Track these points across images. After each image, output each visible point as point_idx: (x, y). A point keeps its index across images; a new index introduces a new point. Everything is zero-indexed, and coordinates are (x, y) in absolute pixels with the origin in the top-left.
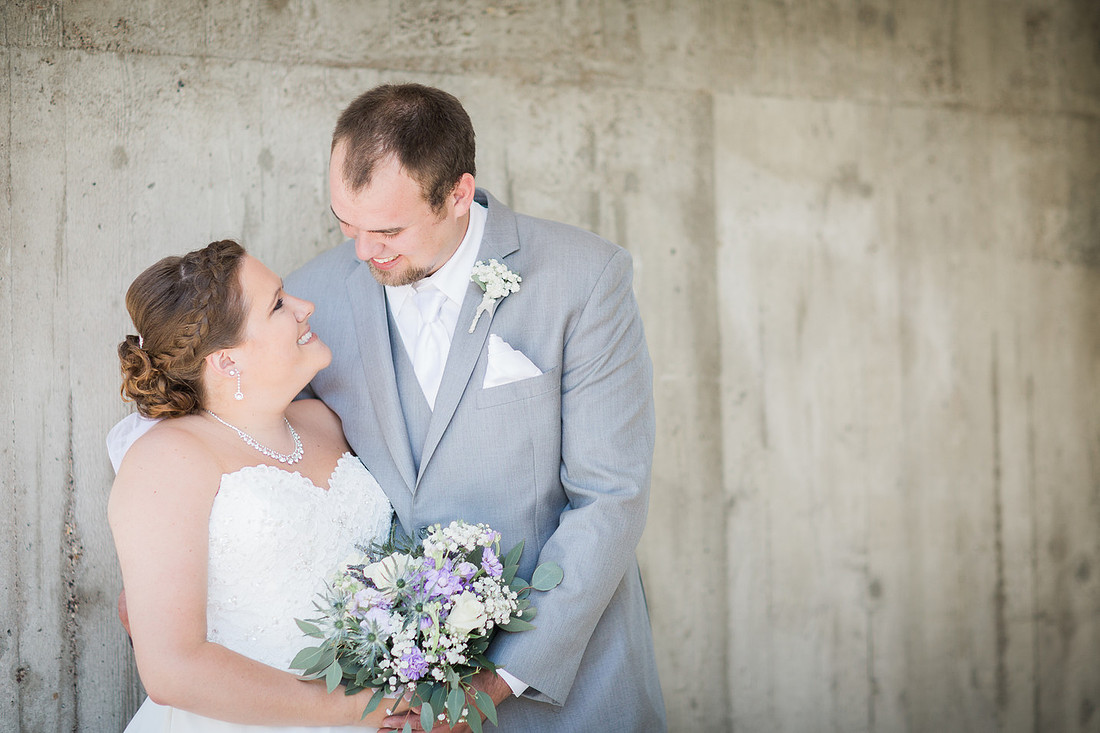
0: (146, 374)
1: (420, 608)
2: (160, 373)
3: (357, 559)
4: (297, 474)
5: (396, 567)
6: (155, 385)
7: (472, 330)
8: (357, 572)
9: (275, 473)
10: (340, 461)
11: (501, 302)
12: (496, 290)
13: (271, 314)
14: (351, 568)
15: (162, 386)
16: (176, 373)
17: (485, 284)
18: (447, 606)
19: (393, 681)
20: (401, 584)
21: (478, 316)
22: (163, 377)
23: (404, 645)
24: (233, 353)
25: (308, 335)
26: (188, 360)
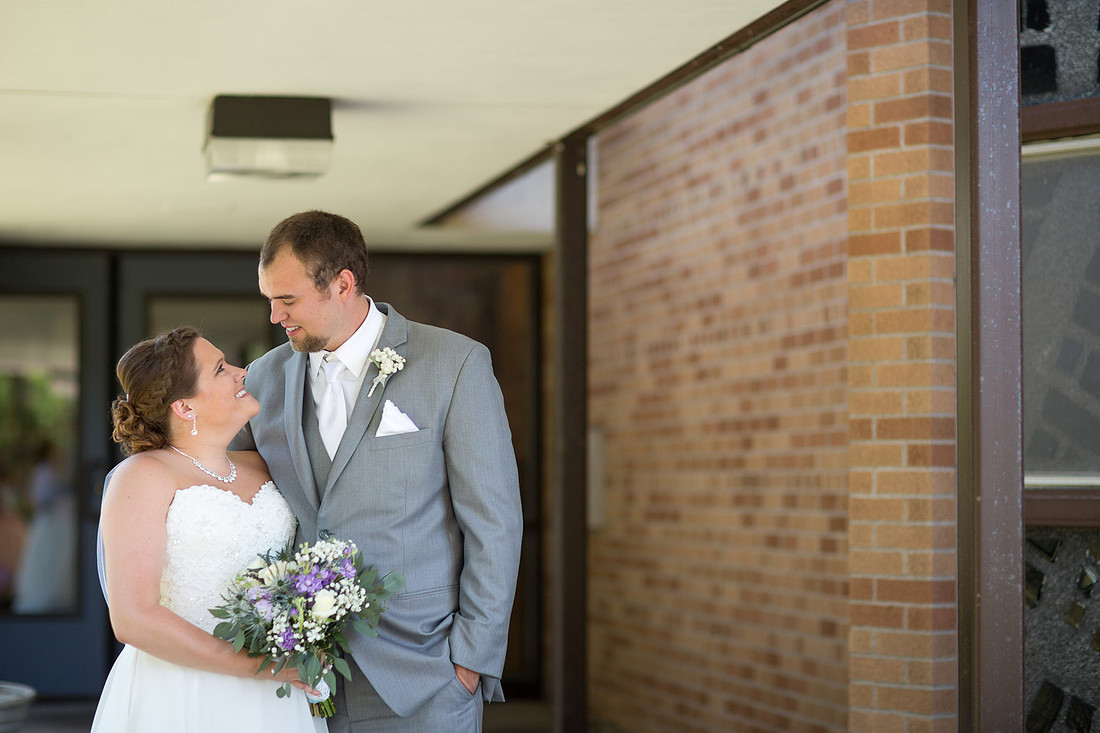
0: (131, 418)
1: (290, 601)
2: (140, 419)
3: (257, 563)
4: (229, 492)
5: (278, 571)
6: (136, 427)
7: (370, 395)
8: (253, 573)
9: (213, 491)
10: (262, 487)
11: (392, 377)
12: (388, 368)
13: (216, 375)
14: (251, 571)
15: (141, 427)
16: (151, 417)
17: (381, 363)
18: (310, 600)
19: (274, 650)
20: (280, 583)
21: (375, 386)
22: (143, 422)
23: (280, 626)
24: (191, 403)
25: (244, 392)
26: (159, 407)
